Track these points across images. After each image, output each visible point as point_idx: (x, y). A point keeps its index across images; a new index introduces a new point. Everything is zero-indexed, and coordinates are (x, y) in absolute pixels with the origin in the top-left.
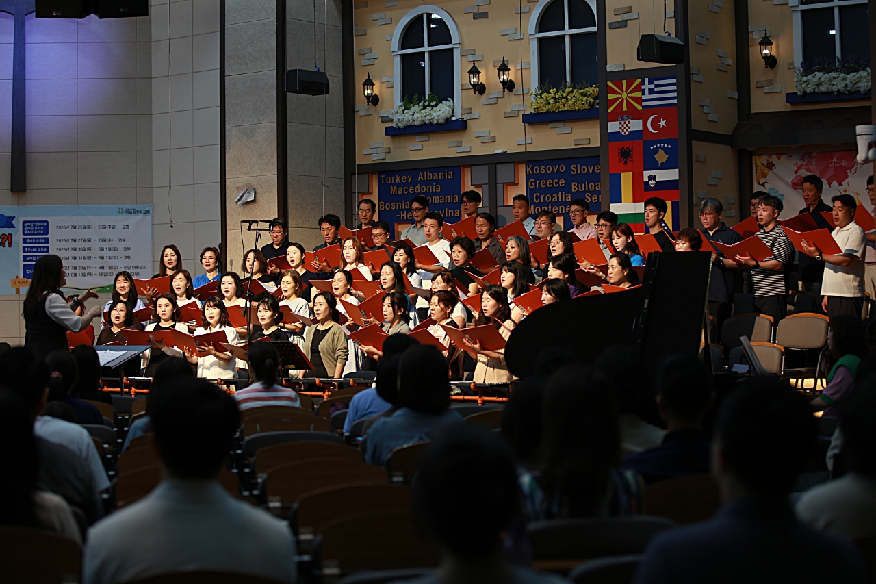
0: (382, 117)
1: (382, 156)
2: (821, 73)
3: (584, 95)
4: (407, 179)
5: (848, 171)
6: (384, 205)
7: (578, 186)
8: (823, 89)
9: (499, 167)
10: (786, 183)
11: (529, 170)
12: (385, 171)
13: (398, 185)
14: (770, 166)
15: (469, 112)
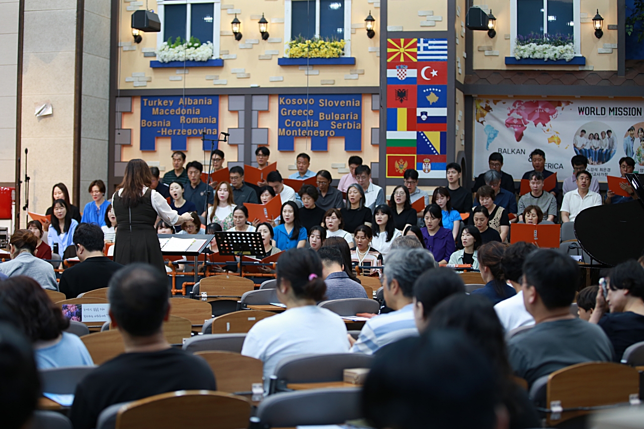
0: (145, 53)
1: (145, 84)
2: (535, 45)
3: (335, 47)
4: (169, 103)
5: (551, 116)
6: (146, 123)
7: (325, 116)
8: (537, 55)
9: (254, 98)
10: (501, 122)
11: (281, 101)
12: (147, 96)
13: (160, 107)
14: (488, 109)
15: (227, 53)
